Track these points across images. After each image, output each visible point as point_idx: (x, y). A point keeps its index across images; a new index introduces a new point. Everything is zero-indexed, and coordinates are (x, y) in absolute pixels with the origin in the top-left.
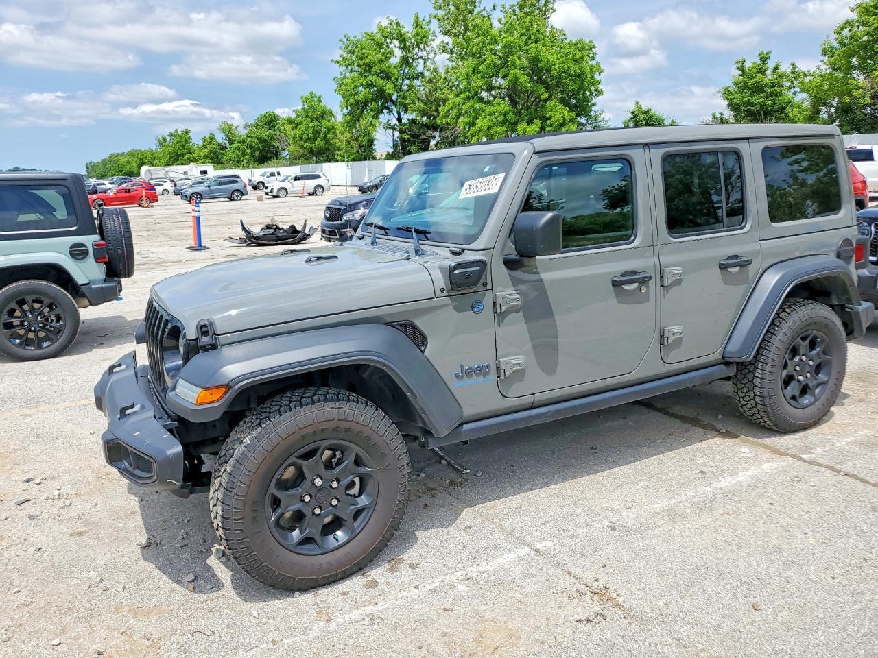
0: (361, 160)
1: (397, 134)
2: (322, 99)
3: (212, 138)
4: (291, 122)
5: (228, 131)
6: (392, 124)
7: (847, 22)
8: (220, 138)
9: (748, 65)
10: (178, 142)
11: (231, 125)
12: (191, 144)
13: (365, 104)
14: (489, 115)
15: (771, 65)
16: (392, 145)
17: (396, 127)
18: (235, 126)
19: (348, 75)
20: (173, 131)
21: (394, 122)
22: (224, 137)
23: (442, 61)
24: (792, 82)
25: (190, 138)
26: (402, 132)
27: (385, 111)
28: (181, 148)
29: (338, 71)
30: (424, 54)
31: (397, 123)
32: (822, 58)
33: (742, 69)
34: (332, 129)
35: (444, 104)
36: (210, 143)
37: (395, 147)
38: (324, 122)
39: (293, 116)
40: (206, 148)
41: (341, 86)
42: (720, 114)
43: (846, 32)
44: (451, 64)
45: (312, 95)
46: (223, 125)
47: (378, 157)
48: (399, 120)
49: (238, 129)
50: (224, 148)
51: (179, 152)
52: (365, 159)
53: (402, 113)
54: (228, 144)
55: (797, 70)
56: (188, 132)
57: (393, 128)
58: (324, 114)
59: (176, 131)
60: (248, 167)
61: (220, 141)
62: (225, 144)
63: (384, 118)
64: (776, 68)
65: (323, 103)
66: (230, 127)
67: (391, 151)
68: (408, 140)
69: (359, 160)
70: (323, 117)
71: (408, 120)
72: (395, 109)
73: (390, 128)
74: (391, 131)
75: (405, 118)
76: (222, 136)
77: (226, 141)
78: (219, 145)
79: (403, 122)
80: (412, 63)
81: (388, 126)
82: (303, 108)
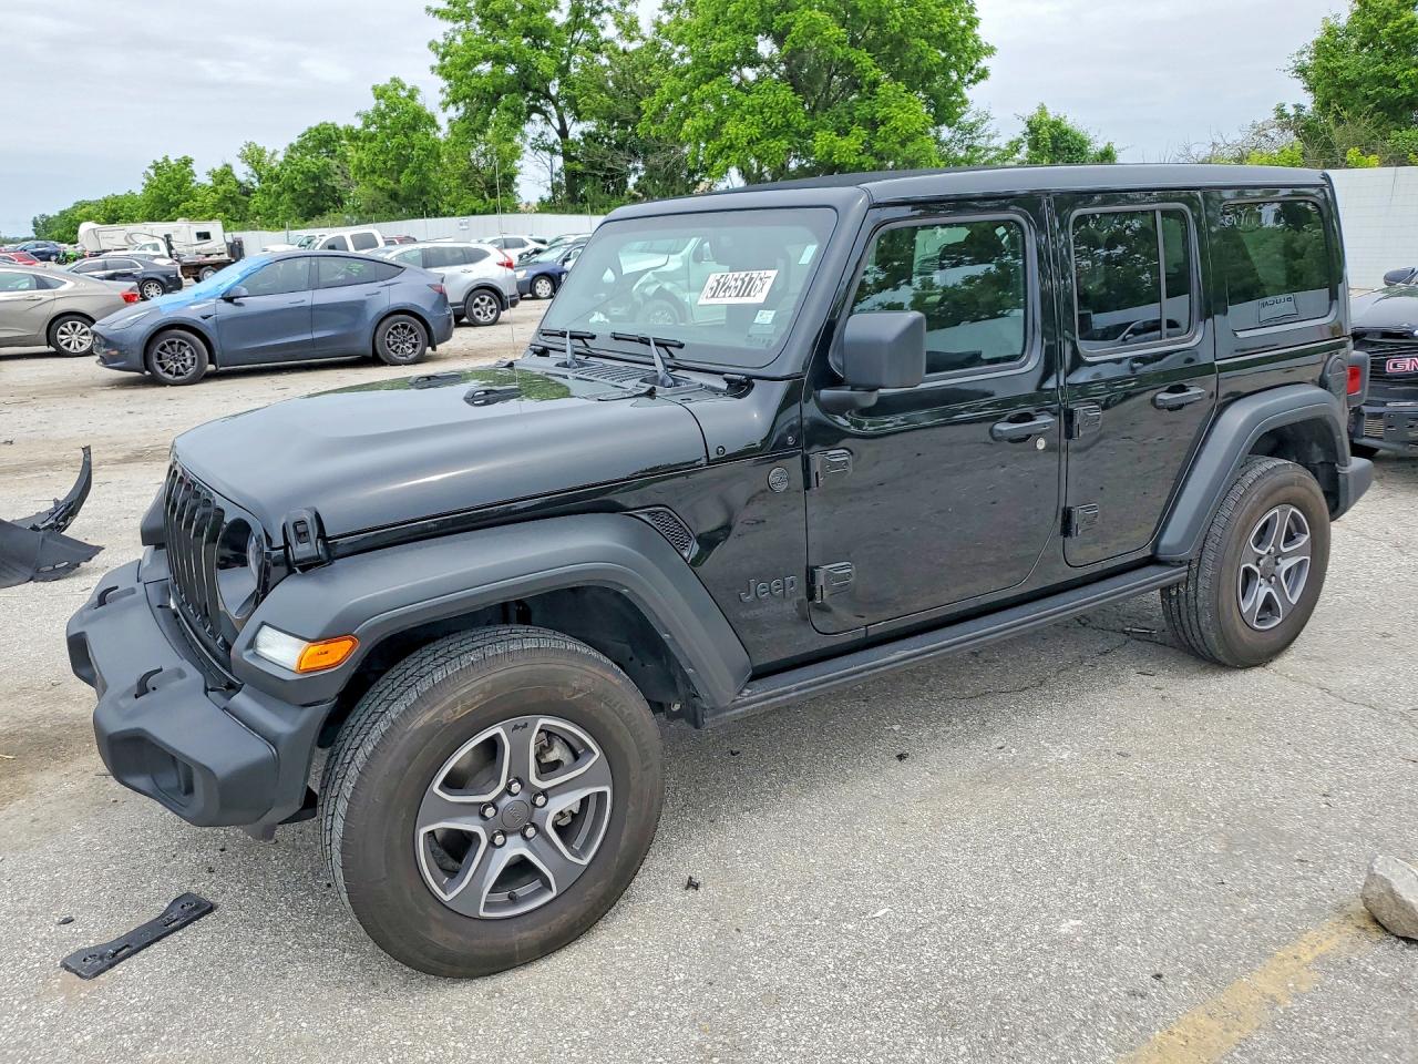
0: (488, 213)
1: (559, 161)
2: (416, 93)
3: (227, 171)
4: (354, 136)
5: (254, 157)
6: (550, 142)
8: (242, 172)
10: (169, 180)
11: (263, 150)
12: (194, 185)
13: (494, 99)
14: (750, 113)
16: (549, 185)
17: (557, 148)
18: (271, 151)
20: (160, 160)
21: (553, 137)
22: (250, 171)
25: (192, 173)
26: (567, 156)
27: (535, 116)
28: (174, 190)
29: (440, 29)
31: (559, 140)
34: (433, 152)
35: (652, 94)
36: (222, 182)
37: (555, 188)
38: (416, 137)
39: (358, 125)
40: (216, 191)
41: (443, 58)
42: (1295, 106)
45: (397, 83)
46: (246, 149)
47: (522, 207)
48: (563, 133)
49: (277, 157)
50: (247, 193)
51: (172, 198)
52: (495, 211)
53: (568, 121)
54: (257, 185)
56: (187, 162)
57: (553, 151)
58: (420, 121)
59: (166, 159)
60: (283, 227)
61: (241, 177)
62: (252, 183)
63: (534, 127)
65: (419, 100)
66: (261, 152)
67: (547, 195)
68: (582, 175)
69: (484, 213)
70: (414, 129)
71: (582, 133)
72: (554, 111)
73: (544, 149)
74: (547, 154)
75: (576, 130)
76: (246, 168)
77: (254, 180)
78: (240, 185)
79: (570, 137)
80: (589, 20)
81: (541, 146)
82: (377, 110)
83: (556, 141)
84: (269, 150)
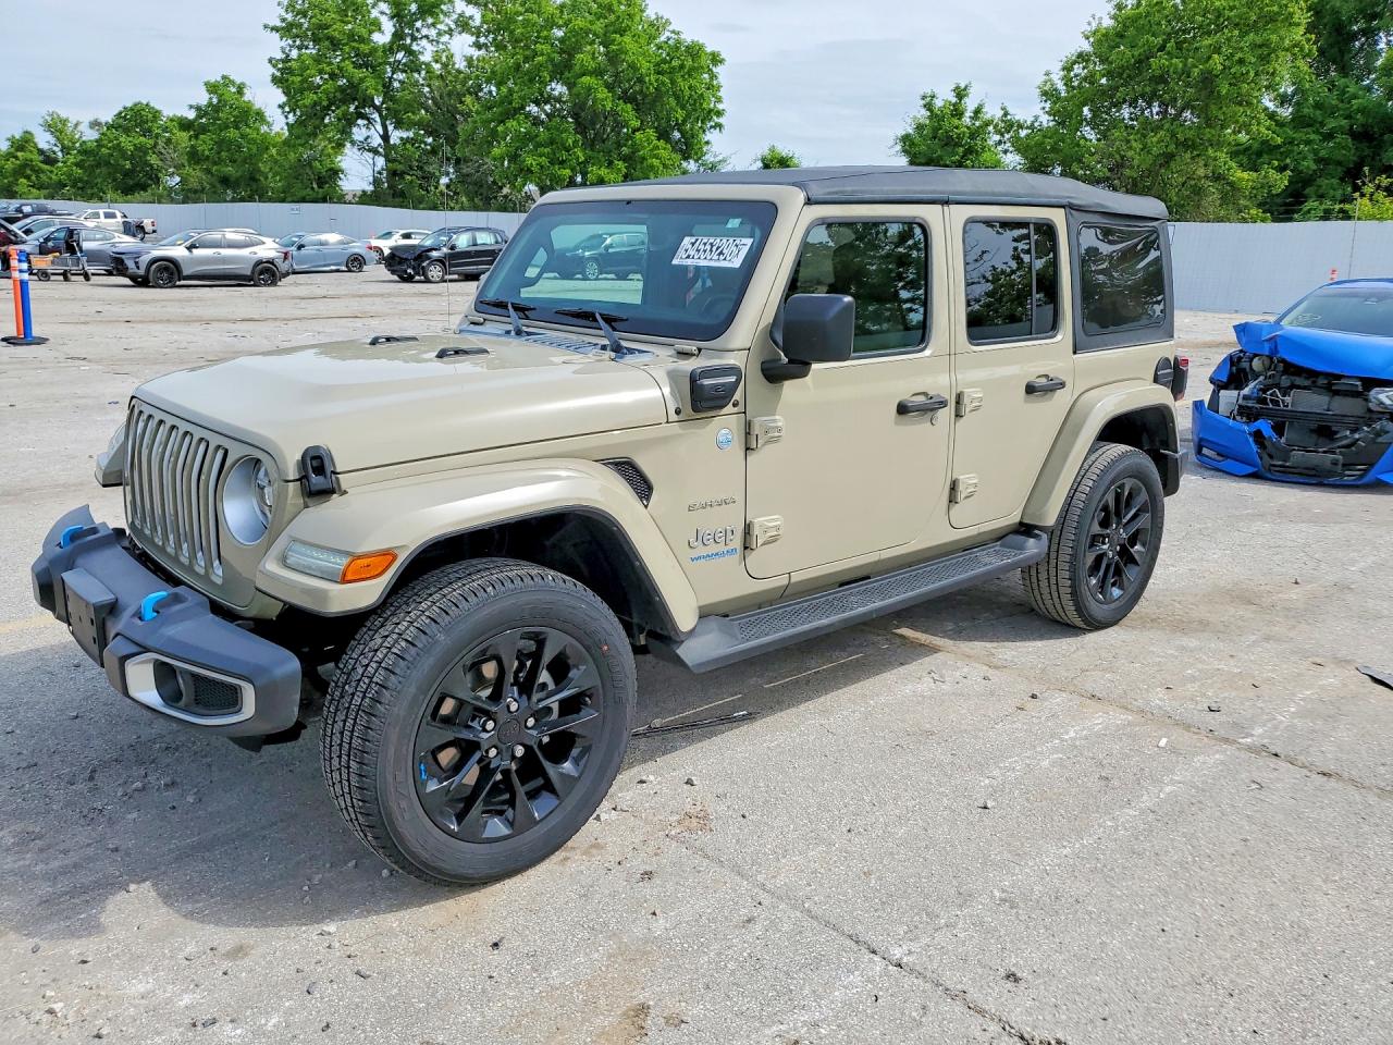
0: (317, 201)
1: (381, 162)
2: (245, 91)
3: (28, 139)
4: (185, 125)
5: (56, 127)
6: (373, 144)
7: (1080, 55)
8: (44, 140)
9: (938, 103)
11: (66, 120)
15: (970, 105)
16: (371, 179)
17: (381, 150)
18: (75, 122)
19: (294, 54)
21: (377, 141)
22: (53, 141)
23: (462, 47)
24: (1002, 135)
26: (388, 158)
27: (360, 122)
30: (433, 33)
31: (382, 143)
32: (1043, 104)
33: (929, 107)
34: (264, 145)
36: (23, 148)
37: (376, 182)
38: (248, 131)
39: (191, 115)
40: (15, 157)
41: (282, 73)
43: (1077, 69)
44: (476, 53)
45: (227, 80)
46: (49, 118)
47: (346, 198)
48: (385, 137)
49: (80, 128)
50: (49, 161)
52: (323, 200)
53: (390, 128)
54: (60, 154)
55: (1009, 117)
57: (375, 151)
58: (251, 116)
61: (43, 145)
62: (54, 152)
63: (359, 133)
64: (977, 112)
65: (248, 96)
66: (63, 122)
67: (370, 189)
68: (401, 174)
69: (313, 201)
70: (246, 123)
71: (401, 139)
72: (378, 119)
73: (369, 150)
74: (371, 155)
75: (396, 136)
76: (48, 137)
77: (55, 148)
78: (41, 152)
79: (392, 142)
80: (411, 45)
81: (365, 147)
82: (210, 104)
83: (379, 145)
84: (73, 120)
